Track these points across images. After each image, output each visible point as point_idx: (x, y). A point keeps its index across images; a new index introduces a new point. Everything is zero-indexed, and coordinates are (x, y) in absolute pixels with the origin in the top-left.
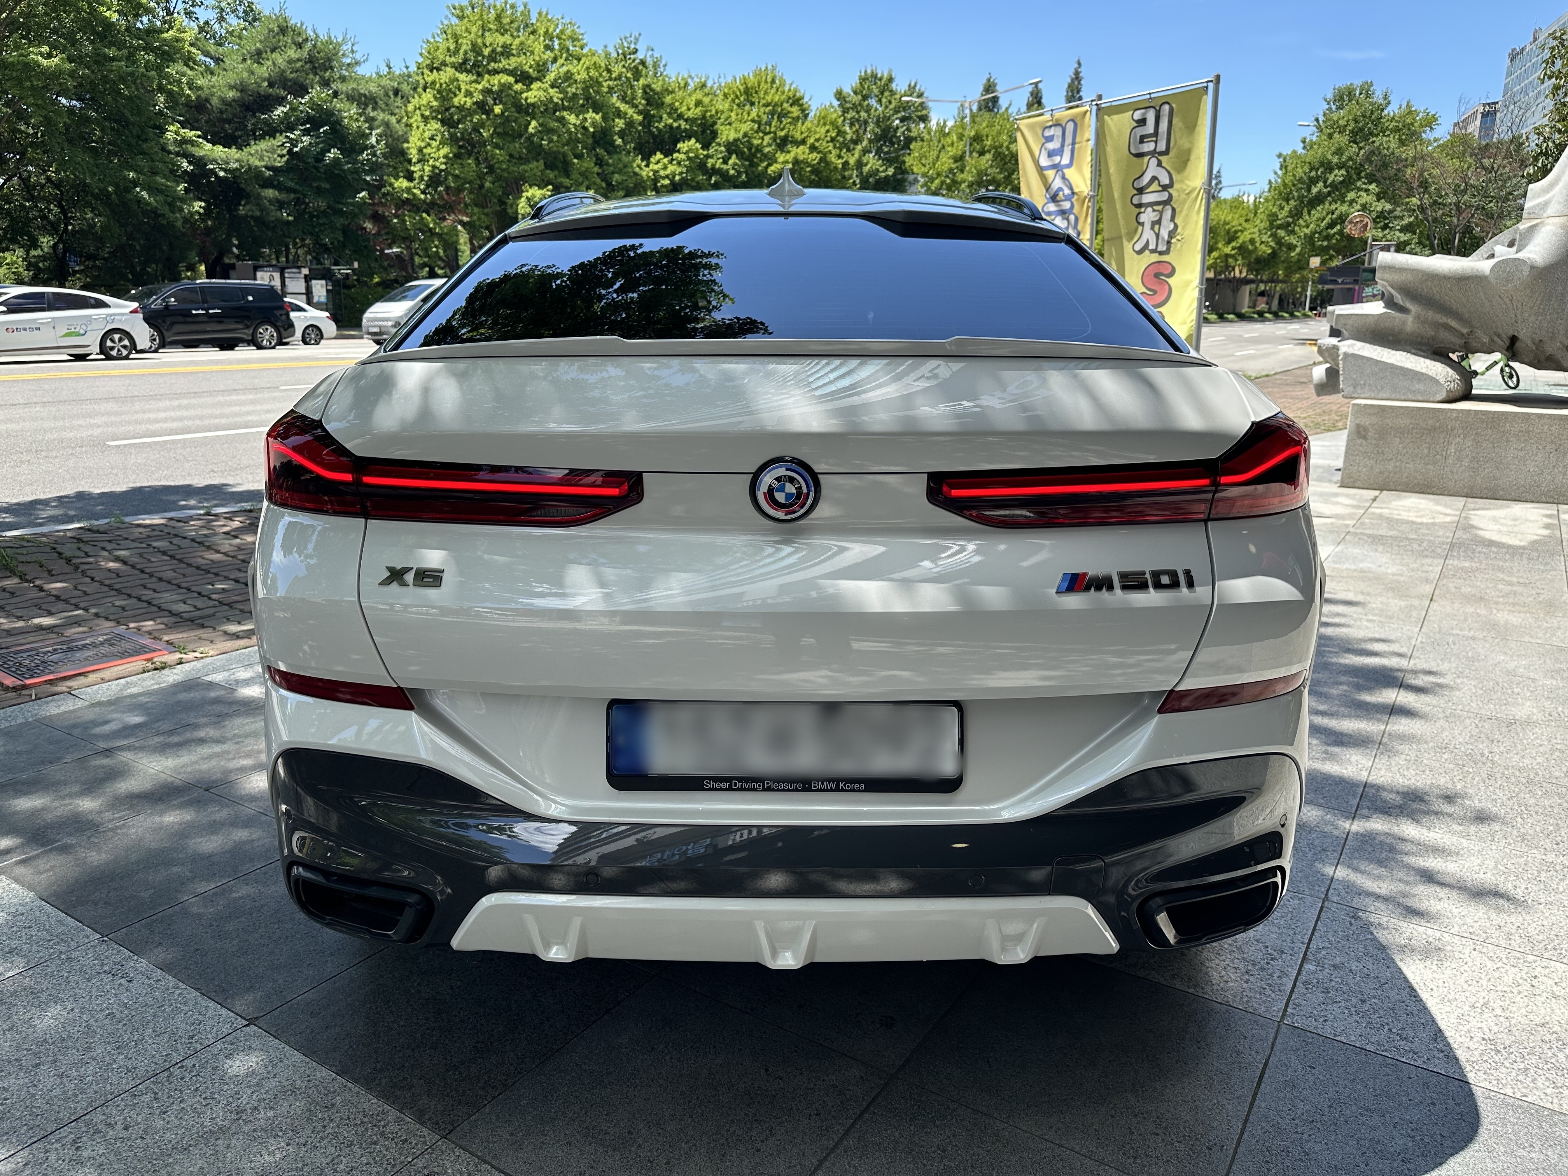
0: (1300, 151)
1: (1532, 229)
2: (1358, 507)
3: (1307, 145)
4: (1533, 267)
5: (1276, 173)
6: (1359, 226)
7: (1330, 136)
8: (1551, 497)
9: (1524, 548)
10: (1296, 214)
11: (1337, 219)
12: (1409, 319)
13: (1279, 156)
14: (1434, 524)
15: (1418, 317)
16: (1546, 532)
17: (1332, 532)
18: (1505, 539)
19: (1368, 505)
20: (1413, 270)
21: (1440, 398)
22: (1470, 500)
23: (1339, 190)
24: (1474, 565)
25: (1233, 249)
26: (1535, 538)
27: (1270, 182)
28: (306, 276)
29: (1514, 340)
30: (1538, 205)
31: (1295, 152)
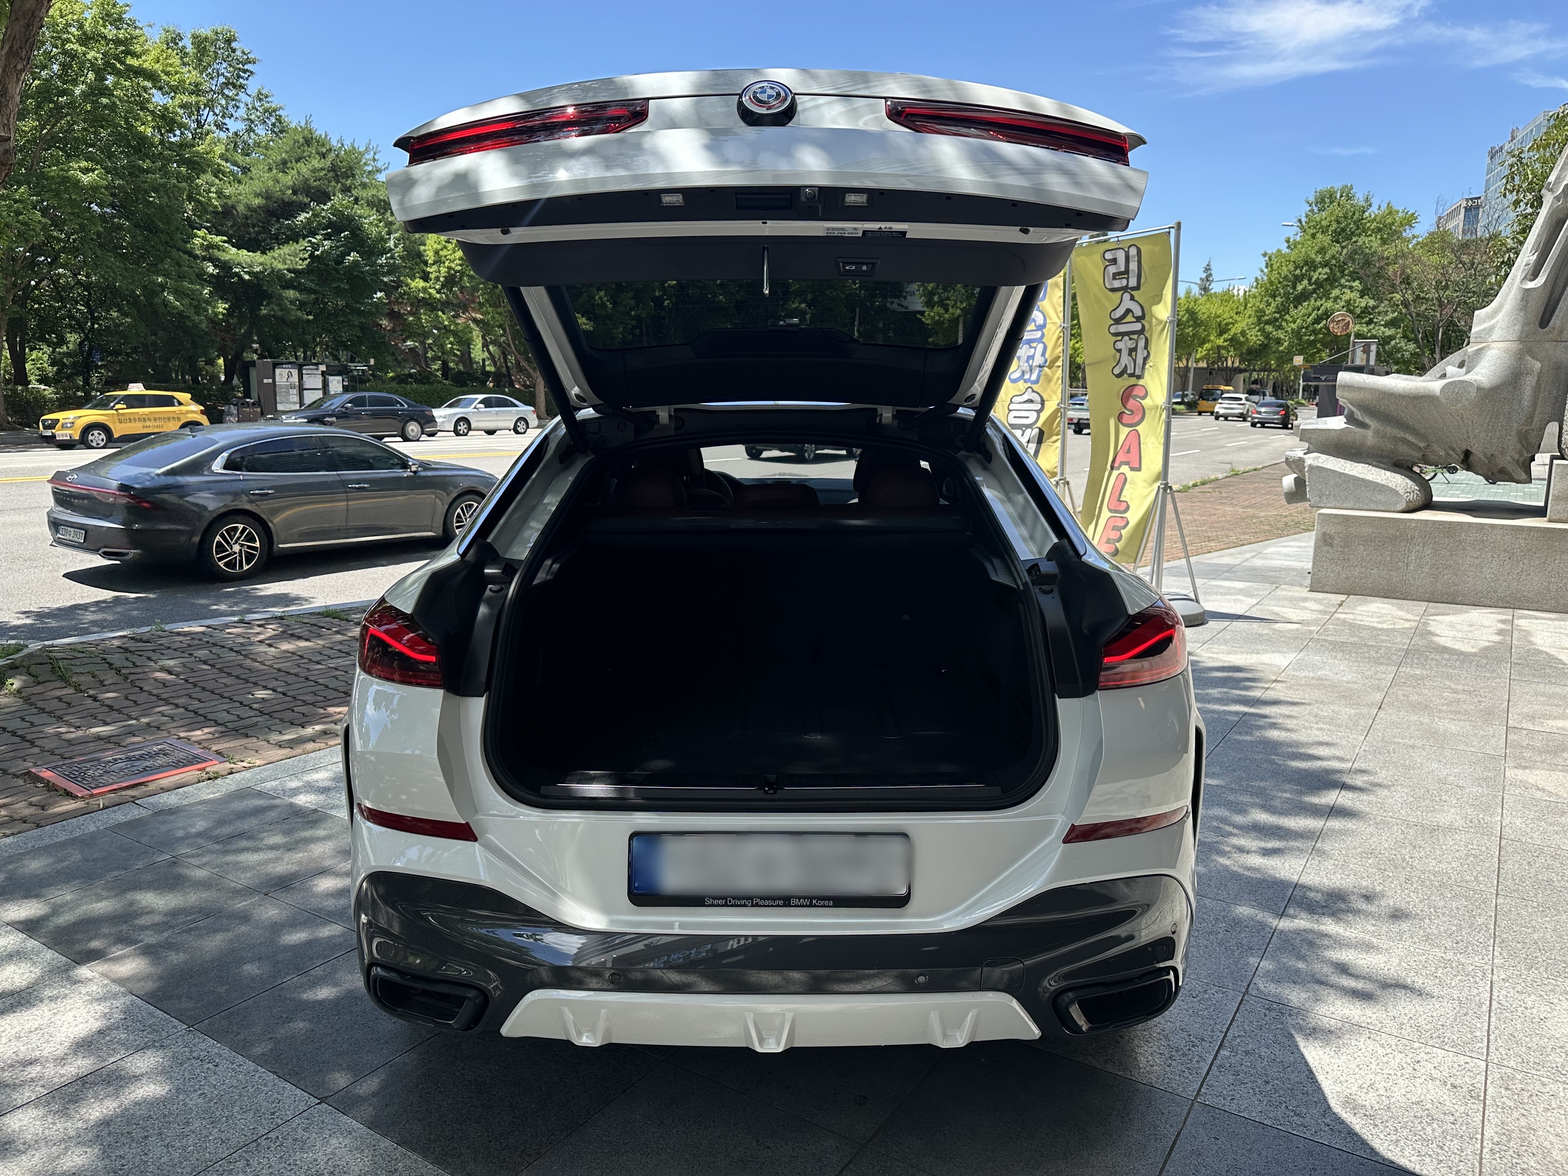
0: (1285, 250)
1: (1479, 352)
2: (1324, 612)
3: (1292, 245)
4: (1479, 389)
5: (1262, 271)
6: (1341, 325)
7: (1313, 236)
8: (1508, 602)
9: (1474, 655)
10: (1283, 310)
11: (1322, 314)
12: (1369, 434)
13: (1265, 255)
14: (1393, 630)
15: (1377, 432)
16: (1498, 638)
17: (1295, 638)
18: (1458, 646)
19: (1333, 610)
20: (1371, 389)
21: (1400, 508)
22: (1431, 604)
23: (1322, 288)
24: (1425, 672)
25: (1225, 341)
26: (1487, 644)
27: (1257, 279)
28: (323, 372)
29: (1467, 454)
30: (1483, 330)
31: (1279, 251)
